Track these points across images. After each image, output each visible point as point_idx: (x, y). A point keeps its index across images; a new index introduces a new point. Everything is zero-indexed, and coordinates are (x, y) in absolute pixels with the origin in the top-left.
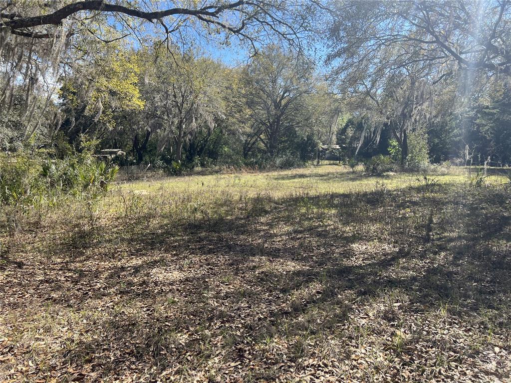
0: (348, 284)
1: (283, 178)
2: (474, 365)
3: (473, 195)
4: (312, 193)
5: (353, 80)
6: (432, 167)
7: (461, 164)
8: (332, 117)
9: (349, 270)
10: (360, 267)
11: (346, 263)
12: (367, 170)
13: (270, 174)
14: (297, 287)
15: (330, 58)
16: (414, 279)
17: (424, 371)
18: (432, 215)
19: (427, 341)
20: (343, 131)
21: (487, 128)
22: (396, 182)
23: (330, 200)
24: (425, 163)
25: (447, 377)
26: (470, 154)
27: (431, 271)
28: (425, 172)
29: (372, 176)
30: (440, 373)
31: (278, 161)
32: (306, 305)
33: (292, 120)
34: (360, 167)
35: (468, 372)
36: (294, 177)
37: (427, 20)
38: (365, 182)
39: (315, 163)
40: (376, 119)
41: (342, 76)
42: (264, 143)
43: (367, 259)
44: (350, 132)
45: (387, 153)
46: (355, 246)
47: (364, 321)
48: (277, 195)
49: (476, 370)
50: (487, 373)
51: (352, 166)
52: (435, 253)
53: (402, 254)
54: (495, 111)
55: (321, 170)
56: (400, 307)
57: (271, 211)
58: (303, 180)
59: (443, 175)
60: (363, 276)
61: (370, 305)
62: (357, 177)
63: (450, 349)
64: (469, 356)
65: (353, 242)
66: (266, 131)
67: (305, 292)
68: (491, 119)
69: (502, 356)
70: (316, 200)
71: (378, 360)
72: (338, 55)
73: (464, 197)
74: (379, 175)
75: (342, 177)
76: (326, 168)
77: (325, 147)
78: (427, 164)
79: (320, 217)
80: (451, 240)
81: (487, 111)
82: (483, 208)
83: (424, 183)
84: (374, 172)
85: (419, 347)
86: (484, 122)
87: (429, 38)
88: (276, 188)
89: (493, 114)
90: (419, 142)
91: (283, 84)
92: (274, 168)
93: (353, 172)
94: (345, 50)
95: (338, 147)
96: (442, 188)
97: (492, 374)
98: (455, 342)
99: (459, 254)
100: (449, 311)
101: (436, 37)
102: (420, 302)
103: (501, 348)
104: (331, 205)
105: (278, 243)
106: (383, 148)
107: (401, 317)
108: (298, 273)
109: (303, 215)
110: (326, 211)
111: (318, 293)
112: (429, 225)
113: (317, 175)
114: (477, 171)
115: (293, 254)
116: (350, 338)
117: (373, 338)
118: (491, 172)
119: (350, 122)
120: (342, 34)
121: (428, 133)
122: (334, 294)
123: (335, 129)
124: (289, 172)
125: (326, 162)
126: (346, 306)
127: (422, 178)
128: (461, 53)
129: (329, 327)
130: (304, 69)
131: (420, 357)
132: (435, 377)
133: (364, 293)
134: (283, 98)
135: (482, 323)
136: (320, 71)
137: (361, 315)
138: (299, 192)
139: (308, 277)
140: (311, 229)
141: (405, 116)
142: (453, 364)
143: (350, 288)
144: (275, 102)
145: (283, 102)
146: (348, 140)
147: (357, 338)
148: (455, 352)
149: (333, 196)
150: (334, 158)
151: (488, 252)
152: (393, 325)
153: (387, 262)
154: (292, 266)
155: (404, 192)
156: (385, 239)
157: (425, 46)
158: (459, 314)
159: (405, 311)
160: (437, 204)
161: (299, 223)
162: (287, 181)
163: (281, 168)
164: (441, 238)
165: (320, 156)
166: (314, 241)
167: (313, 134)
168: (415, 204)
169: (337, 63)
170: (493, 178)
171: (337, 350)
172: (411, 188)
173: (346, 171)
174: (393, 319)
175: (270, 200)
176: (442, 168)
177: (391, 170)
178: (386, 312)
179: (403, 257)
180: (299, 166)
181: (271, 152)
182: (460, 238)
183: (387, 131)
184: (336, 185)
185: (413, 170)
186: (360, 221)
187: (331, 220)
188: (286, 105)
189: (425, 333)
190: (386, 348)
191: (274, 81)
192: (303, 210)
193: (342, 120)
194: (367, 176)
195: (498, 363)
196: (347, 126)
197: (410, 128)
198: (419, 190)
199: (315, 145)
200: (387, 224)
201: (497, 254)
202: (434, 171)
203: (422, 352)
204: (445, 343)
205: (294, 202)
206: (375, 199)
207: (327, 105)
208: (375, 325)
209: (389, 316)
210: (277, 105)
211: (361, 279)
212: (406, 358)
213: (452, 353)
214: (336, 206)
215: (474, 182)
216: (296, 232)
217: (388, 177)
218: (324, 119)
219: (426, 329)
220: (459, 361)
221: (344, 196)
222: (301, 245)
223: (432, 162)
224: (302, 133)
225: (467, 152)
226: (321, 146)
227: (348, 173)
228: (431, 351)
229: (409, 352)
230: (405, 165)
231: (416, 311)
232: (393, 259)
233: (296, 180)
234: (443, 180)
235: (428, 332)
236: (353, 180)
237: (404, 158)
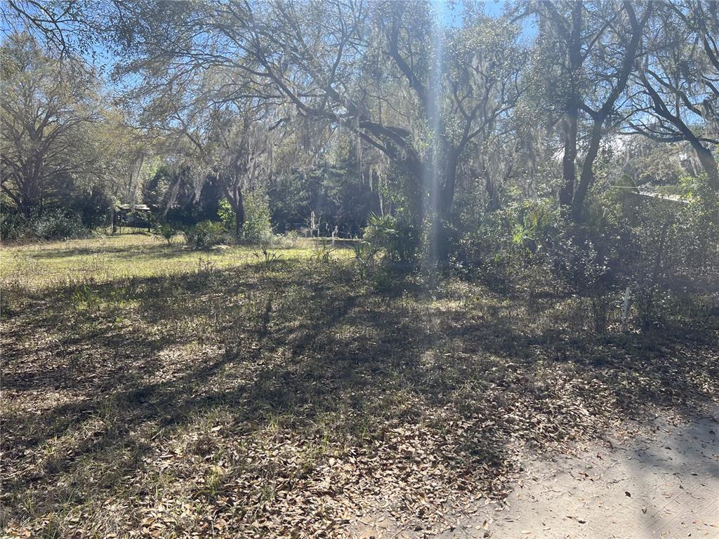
0: (148, 412)
1: (50, 256)
2: (306, 487)
3: (320, 273)
4: (100, 278)
5: (160, 111)
6: (276, 238)
7: (309, 235)
8: (133, 162)
9: (151, 390)
10: (169, 383)
11: (147, 380)
12: (190, 241)
13: (25, 248)
14: (59, 432)
15: (119, 72)
16: (242, 389)
17: (244, 513)
18: (270, 300)
19: (251, 471)
20: (153, 184)
21: (335, 191)
22: (228, 259)
23: (129, 288)
24: (267, 233)
25: (273, 513)
26: (316, 223)
27: (265, 375)
28: (266, 244)
29: (197, 250)
30: (265, 510)
31: (41, 227)
32: (72, 459)
33: (64, 161)
34: (180, 238)
35: (297, 499)
36: (71, 253)
37: (255, 44)
38: (186, 259)
39: (109, 230)
40: (201, 172)
41: (146, 101)
42: (11, 195)
43: (179, 371)
44: (163, 187)
45: (216, 219)
46: (163, 354)
47: (166, 464)
48: (35, 283)
49: (307, 493)
50: (319, 494)
51: (168, 236)
52: (273, 350)
53: (229, 357)
54: (342, 172)
55: (118, 242)
56: (220, 432)
57: (23, 312)
58: (85, 257)
59: (289, 248)
60: (172, 396)
61: (179, 438)
62: (175, 251)
63: (279, 474)
64: (301, 478)
65: (160, 349)
66: (14, 176)
67: (72, 439)
68: (338, 181)
69: (337, 468)
70: (106, 289)
71: (183, 515)
72: (134, 68)
73: (309, 274)
74: (207, 249)
75: (152, 252)
76: (128, 238)
77: (125, 206)
78: (269, 234)
79: (111, 315)
80: (291, 331)
81: (334, 170)
82: (329, 289)
83: (264, 259)
84: (200, 245)
85: (240, 481)
86: (331, 184)
87: (262, 69)
88: (37, 272)
89: (340, 175)
90: (258, 206)
91: (44, 101)
92: (32, 238)
93: (169, 245)
94: (146, 64)
95: (145, 207)
96: (285, 265)
97: (325, 493)
98: (286, 463)
99: (298, 348)
100: (281, 424)
101: (268, 68)
102: (247, 419)
103: (336, 458)
104: (129, 296)
105: (30, 365)
106: (211, 213)
107: (220, 445)
108: (62, 410)
109: (82, 314)
110: (121, 305)
111: (96, 434)
112: (266, 314)
113: (110, 250)
114: (324, 243)
115: (58, 380)
116: (142, 494)
117: (178, 485)
118: (339, 245)
119: (162, 172)
120: (138, 38)
121: (268, 193)
122: (123, 433)
123: (139, 180)
124: (62, 246)
125: (127, 229)
126: (141, 446)
127: (260, 252)
128: (300, 95)
129: (109, 485)
130: (79, 81)
131: (242, 494)
132: (258, 517)
133: (171, 422)
134: (45, 123)
135: (318, 432)
136: (107, 89)
137: (164, 456)
138: (79, 278)
139: (82, 413)
140: (93, 337)
141: (240, 169)
142: (281, 493)
143: (150, 418)
144: (29, 128)
145: (47, 131)
146: (161, 198)
147: (153, 492)
148: (285, 477)
149: (135, 281)
150: (139, 223)
151: (331, 341)
152: (207, 460)
153: (205, 371)
154: (54, 398)
155: (237, 272)
156: (208, 339)
158: (294, 426)
159: (227, 437)
160: (278, 285)
161: (73, 327)
162: (59, 260)
163: (47, 238)
164: (279, 330)
165: (119, 220)
166: (97, 353)
167: (103, 187)
168: (251, 287)
169: (134, 81)
170: (342, 251)
171: (117, 520)
172: (248, 266)
173: (158, 243)
174: (209, 452)
175: (18, 292)
176: (288, 239)
177: (222, 242)
178: (200, 442)
179: (230, 361)
180: (81, 236)
181: (28, 213)
182: (301, 326)
183: (213, 188)
184: (142, 264)
185: (252, 241)
186: (176, 316)
187: (130, 317)
188: (53, 136)
189: (250, 460)
190: (195, 494)
191: (28, 96)
192: (82, 307)
193: (149, 168)
194: (189, 251)
195: (333, 478)
196: (158, 177)
197: (246, 185)
198: (258, 268)
199: (108, 203)
200: (211, 317)
201: (340, 342)
202: (278, 243)
203: (244, 488)
204: (273, 469)
205: (67, 293)
206: (196, 283)
207: (123, 143)
208: (184, 466)
209: (203, 449)
210: (36, 135)
211: (167, 402)
212: (222, 502)
213: (281, 479)
214: (138, 296)
215: (321, 257)
216: (66, 342)
217: (218, 252)
218: (120, 163)
219: (252, 454)
220: (289, 487)
221: (152, 280)
222: (74, 363)
223: (275, 232)
224: (84, 183)
225: (313, 220)
226: (117, 205)
227: (162, 246)
228: (255, 483)
229: (227, 492)
230: (240, 233)
231: (241, 433)
232: (216, 366)
233: (74, 258)
234: (287, 255)
235: (253, 458)
236: (167, 256)
237: (239, 226)
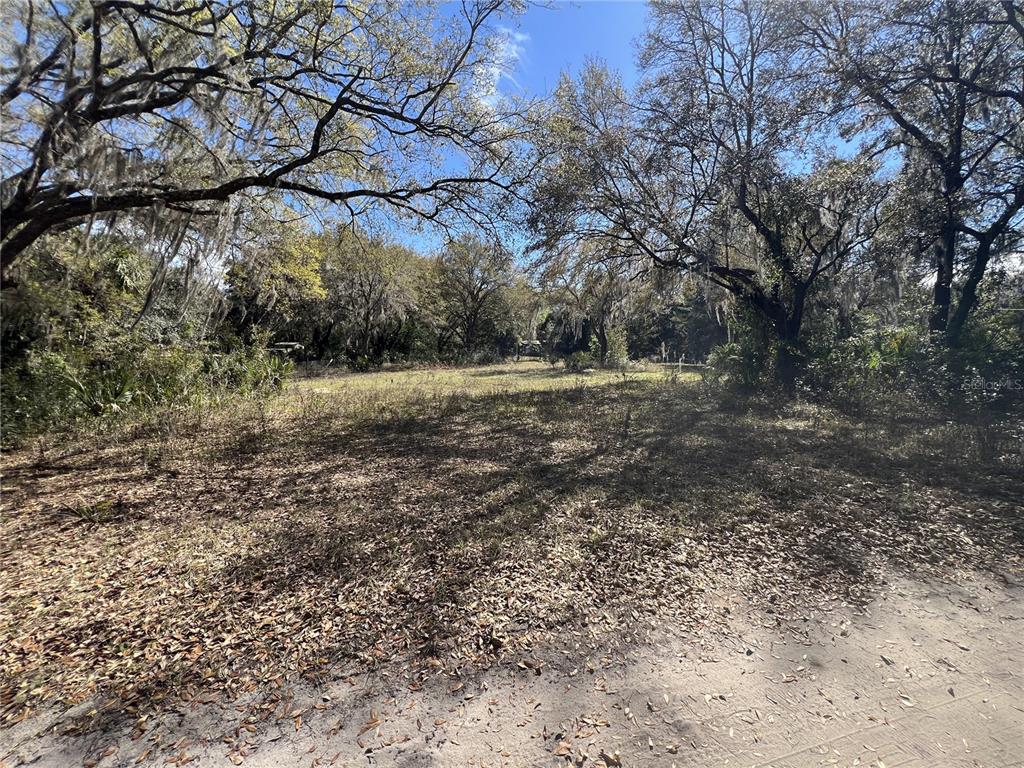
0: (546, 483)
1: (481, 375)
2: (666, 557)
3: (669, 392)
4: (511, 390)
5: (551, 274)
6: (631, 364)
7: (658, 361)
8: (532, 311)
9: (548, 468)
10: (559, 465)
11: (544, 461)
12: (568, 366)
13: (467, 370)
14: (494, 488)
15: (528, 250)
16: (611, 475)
17: (619, 565)
18: (629, 411)
19: (622, 537)
20: (543, 327)
21: (681, 325)
22: (595, 379)
23: (530, 398)
24: (624, 360)
25: (640, 570)
26: (666, 351)
27: (628, 468)
28: (623, 369)
29: (573, 372)
30: (634, 567)
31: (476, 357)
32: (502, 507)
33: (490, 314)
34: (561, 364)
35: (659, 564)
36: (493, 374)
37: (622, 216)
38: (565, 379)
39: (515, 359)
40: (577, 315)
41: (541, 269)
42: (460, 337)
43: (565, 457)
44: (551, 327)
45: (587, 349)
46: (554, 444)
47: (561, 520)
48: (474, 393)
49: (668, 562)
50: (678, 564)
51: (553, 363)
52: (633, 449)
53: (600, 451)
54: (688, 309)
55: (522, 367)
56: (597, 504)
57: (467, 410)
58: (502, 377)
59: (641, 371)
60: (563, 475)
61: (568, 504)
62: (558, 373)
63: (644, 543)
64: (661, 549)
65: (552, 441)
66: (462, 325)
67: (501, 493)
68: (685, 317)
69: (692, 547)
70: (516, 398)
71: (575, 557)
72: (537, 247)
73: (659, 393)
74: (580, 372)
75: (543, 373)
76: (527, 364)
77: (525, 342)
78: (625, 361)
79: (519, 415)
80: (647, 436)
81: (681, 308)
82: (677, 404)
83: (622, 379)
84: (575, 369)
85: (614, 542)
86: (678, 320)
87: (626, 234)
88: (474, 385)
89: (687, 312)
90: (618, 339)
91: (480, 275)
92: (470, 364)
93: (554, 369)
94: (545, 243)
95: (538, 342)
96: (640, 384)
97: (682, 564)
98: (649, 535)
99: (654, 449)
100: (643, 505)
101: (632, 233)
102: (617, 498)
103: (691, 539)
104: (530, 403)
105: (474, 444)
106: (583, 345)
107: (598, 514)
108: (494, 474)
109: (501, 414)
110: (525, 409)
111: (515, 493)
112: (626, 421)
113: (516, 372)
114: (672, 367)
115: (491, 455)
116: (547, 537)
117: (570, 536)
118: (686, 369)
119: (550, 317)
120: (540, 225)
121: (627, 330)
122: (532, 495)
123: (535, 324)
124: (487, 369)
125: (526, 358)
126: (544, 505)
127: (620, 375)
128: (656, 251)
129: (526, 527)
130: (501, 259)
131: (615, 552)
132: (629, 571)
133: (562, 492)
134: (480, 289)
135: (674, 516)
136: (519, 262)
137: (559, 514)
138: (500, 390)
139: (506, 478)
140: (509, 429)
141: (605, 312)
142: (646, 557)
143: (549, 487)
144: (471, 293)
145: (481, 294)
146: (548, 336)
147: (554, 537)
148: (648, 545)
149: (533, 393)
150: (534, 354)
151: (681, 446)
152: (589, 522)
153: (583, 460)
154: (489, 467)
155: (603, 389)
156: (584, 437)
157: (623, 243)
158: (653, 509)
159: (602, 508)
160: (635, 400)
161: (497, 422)
162: (485, 378)
163: (479, 364)
164: (637, 435)
165: (521, 351)
166: (513, 440)
167: (512, 329)
168: (614, 400)
169: (536, 255)
170: (688, 375)
171: (533, 551)
172: (610, 385)
173: (547, 367)
174: (590, 517)
175: (466, 397)
176: (641, 364)
177: (591, 366)
178: (584, 509)
179: (602, 454)
180: (498, 362)
181: (469, 347)
182: (655, 434)
183: (587, 326)
184: (536, 382)
185: (612, 366)
186: (561, 419)
187: (531, 418)
188: (484, 297)
189: (620, 528)
190: (583, 545)
191: (471, 272)
192: (502, 409)
193: (543, 314)
194: (567, 373)
195: (688, 554)
196: (547, 320)
197: (610, 325)
198: (618, 386)
199: (516, 340)
200: (586, 421)
201: (689, 448)
202: (633, 367)
203: (617, 547)
204: (639, 538)
205: (491, 400)
206: (575, 396)
207: (526, 299)
208: (573, 524)
209: (586, 514)
210: (474, 298)
211: (560, 478)
212: (602, 554)
213: (645, 547)
214: (536, 404)
215: (670, 378)
216: (493, 431)
217: (588, 374)
218: (523, 313)
219: (622, 524)
220: (652, 554)
221: (544, 393)
222: (499, 445)
223: (631, 359)
224: (501, 328)
225: (663, 349)
226: (521, 342)
227: (549, 370)
228: (626, 546)
229: (604, 548)
230: (605, 362)
231: (612, 508)
232: (591, 456)
233: (495, 377)
234: (642, 376)
235: (623, 528)
236: (552, 376)
237: (603, 355)
